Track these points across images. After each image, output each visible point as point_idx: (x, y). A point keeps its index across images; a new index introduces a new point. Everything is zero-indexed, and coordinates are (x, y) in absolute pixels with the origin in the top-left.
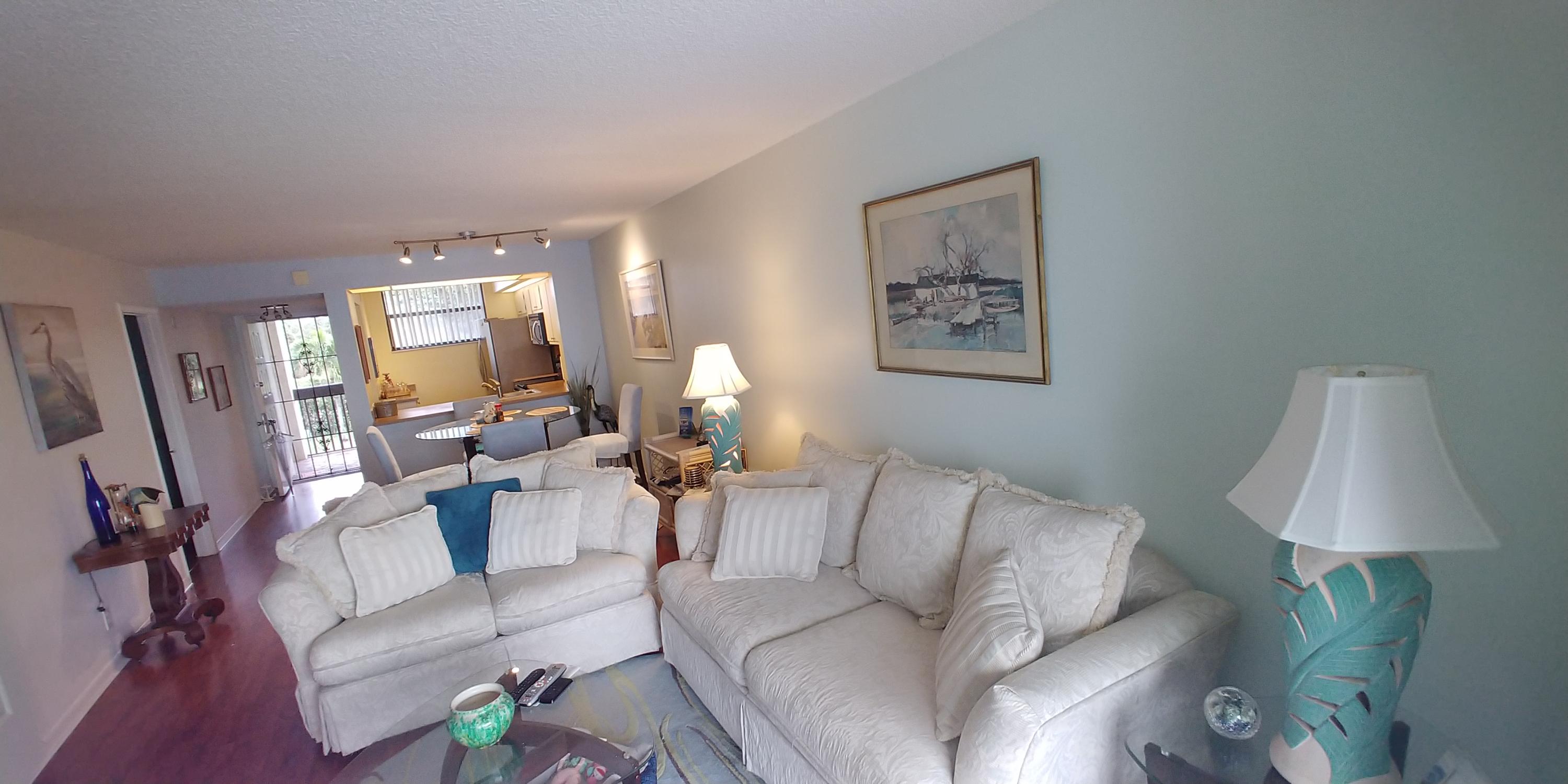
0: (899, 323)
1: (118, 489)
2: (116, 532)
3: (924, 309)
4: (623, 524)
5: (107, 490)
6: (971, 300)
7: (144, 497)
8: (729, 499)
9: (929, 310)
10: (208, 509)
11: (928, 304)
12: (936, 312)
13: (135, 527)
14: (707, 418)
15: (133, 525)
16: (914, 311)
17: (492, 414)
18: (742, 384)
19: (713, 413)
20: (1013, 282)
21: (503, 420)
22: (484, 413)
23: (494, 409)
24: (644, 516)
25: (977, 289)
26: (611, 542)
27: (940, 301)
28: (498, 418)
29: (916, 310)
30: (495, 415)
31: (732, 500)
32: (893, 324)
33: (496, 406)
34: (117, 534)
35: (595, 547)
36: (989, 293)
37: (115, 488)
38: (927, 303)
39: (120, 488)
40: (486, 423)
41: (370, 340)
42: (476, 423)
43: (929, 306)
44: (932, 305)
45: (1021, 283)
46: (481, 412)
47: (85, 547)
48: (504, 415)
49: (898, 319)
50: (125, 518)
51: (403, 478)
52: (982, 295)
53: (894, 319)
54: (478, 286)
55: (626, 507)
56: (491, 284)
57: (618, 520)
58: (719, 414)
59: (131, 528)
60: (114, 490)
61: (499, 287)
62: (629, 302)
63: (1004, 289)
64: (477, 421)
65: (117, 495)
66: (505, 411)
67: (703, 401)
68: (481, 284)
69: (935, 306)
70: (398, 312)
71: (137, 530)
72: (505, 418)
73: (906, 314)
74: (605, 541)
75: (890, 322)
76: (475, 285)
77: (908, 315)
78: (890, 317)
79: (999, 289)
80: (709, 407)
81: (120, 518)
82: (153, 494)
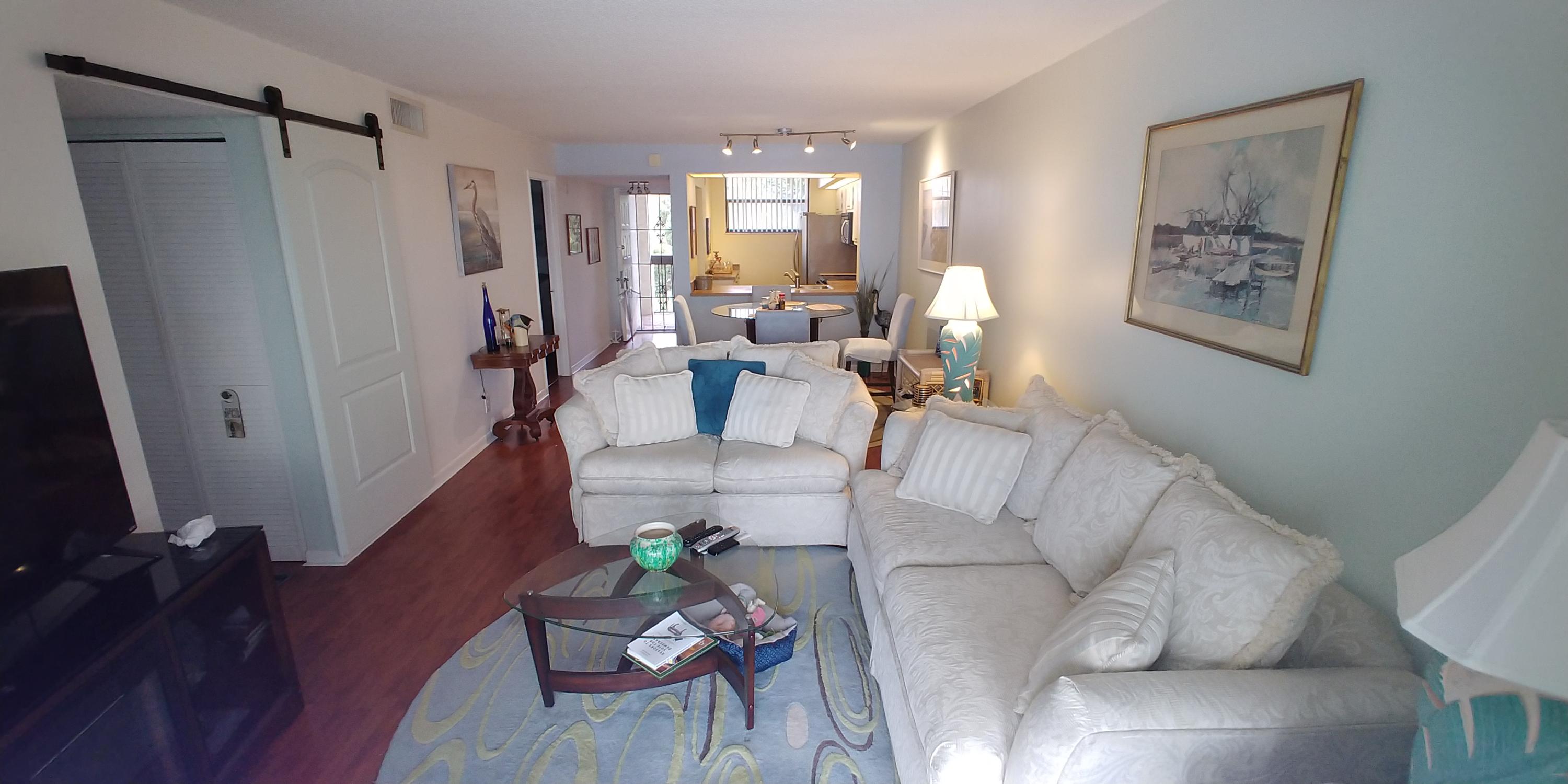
0: (1160, 271)
1: (504, 313)
2: (498, 344)
3: (1187, 260)
4: (840, 425)
5: (498, 312)
6: (1242, 256)
7: (520, 322)
8: (929, 423)
9: (1193, 261)
10: (559, 340)
11: (1193, 255)
12: (1200, 265)
13: (510, 343)
14: (945, 340)
15: (509, 341)
16: (1177, 261)
17: (776, 302)
18: (989, 311)
19: (951, 337)
20: (1294, 241)
21: (784, 309)
22: (769, 299)
23: (779, 298)
24: (859, 421)
25: (1251, 244)
26: (827, 437)
27: (1207, 253)
28: (780, 306)
29: (1179, 259)
30: (778, 303)
31: (931, 426)
32: (1151, 272)
33: (780, 295)
34: (499, 345)
35: (812, 439)
36: (1263, 251)
37: (502, 312)
38: (1193, 253)
39: (505, 312)
40: (769, 309)
41: (707, 220)
42: (761, 308)
43: (1194, 257)
44: (1197, 256)
45: (1303, 243)
46: (767, 298)
47: (479, 351)
48: (786, 305)
49: (1159, 268)
50: (506, 335)
51: (697, 344)
52: (1254, 251)
53: (1154, 267)
54: (806, 180)
55: (846, 409)
56: (818, 179)
57: (836, 420)
58: (956, 339)
59: (507, 343)
60: (502, 313)
61: (822, 183)
62: (924, 212)
63: (1281, 248)
64: (763, 306)
65: (503, 317)
66: (787, 301)
67: (946, 322)
68: (809, 179)
69: (1200, 258)
70: (735, 198)
71: (511, 345)
72: (786, 307)
73: (1168, 263)
74: (820, 435)
75: (1149, 270)
76: (803, 179)
77: (1170, 264)
78: (1151, 264)
79: (1277, 247)
80: (948, 330)
81: (501, 334)
82: (526, 320)
